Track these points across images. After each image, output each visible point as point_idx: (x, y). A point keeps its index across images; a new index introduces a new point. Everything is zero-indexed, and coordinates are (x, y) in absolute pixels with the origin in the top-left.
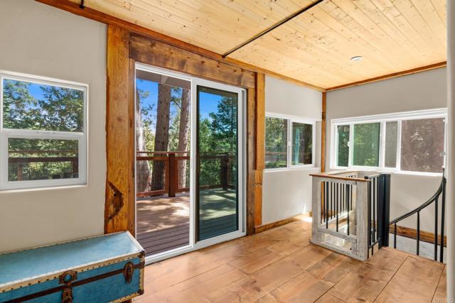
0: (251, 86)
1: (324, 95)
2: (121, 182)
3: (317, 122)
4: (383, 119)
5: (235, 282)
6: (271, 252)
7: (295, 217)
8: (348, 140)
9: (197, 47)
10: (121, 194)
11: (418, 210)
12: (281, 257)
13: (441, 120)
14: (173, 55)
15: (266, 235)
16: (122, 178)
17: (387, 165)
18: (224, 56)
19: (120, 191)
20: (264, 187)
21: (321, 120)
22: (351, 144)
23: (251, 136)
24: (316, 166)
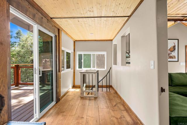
0: (57, 34)
1: (74, 42)
2: (3, 89)
3: (72, 52)
4: (91, 53)
5: (73, 120)
6: (73, 105)
7: (69, 91)
8: (82, 59)
9: (43, 10)
10: (3, 97)
11: (102, 80)
12: (78, 105)
13: (104, 55)
14: (30, 9)
15: (64, 100)
16: (4, 86)
17: (93, 67)
18: (51, 18)
19: (3, 95)
20: (61, 80)
21: (73, 51)
22: (83, 61)
23: (58, 57)
24: (72, 69)
